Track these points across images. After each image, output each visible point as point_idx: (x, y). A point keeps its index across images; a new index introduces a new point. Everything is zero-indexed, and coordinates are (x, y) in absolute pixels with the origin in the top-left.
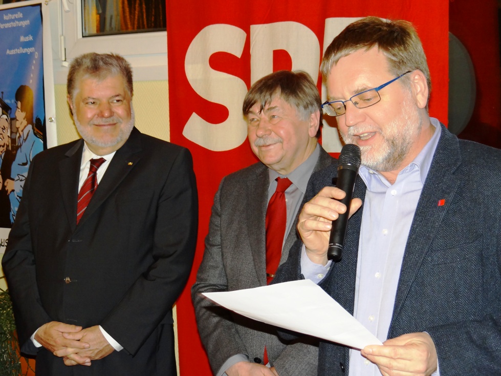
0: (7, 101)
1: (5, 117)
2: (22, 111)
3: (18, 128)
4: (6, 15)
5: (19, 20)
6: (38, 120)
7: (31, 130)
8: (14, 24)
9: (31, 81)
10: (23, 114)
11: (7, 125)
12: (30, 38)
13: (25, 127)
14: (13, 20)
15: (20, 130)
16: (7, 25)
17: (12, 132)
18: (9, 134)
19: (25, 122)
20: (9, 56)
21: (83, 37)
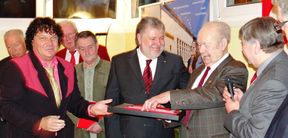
0: (195, 36)
1: (194, 42)
8: (199, 2)
11: (195, 46)
12: (205, 8)
16: (196, 3)
18: (195, 50)
20: (196, 16)
21: (227, 6)
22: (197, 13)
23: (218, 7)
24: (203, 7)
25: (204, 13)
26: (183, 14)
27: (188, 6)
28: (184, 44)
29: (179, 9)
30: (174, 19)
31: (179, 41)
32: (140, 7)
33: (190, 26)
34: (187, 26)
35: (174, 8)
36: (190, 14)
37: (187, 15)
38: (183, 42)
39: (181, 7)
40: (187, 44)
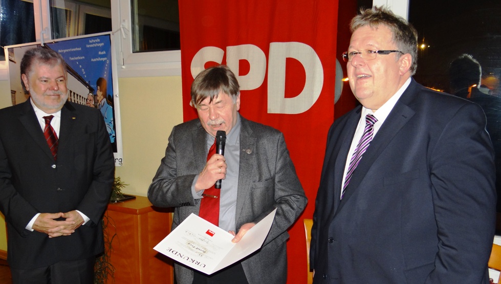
0: (92, 86)
1: (91, 94)
2: (100, 91)
3: (98, 100)
4: (91, 40)
5: (98, 43)
6: (109, 96)
7: (106, 101)
8: (95, 45)
9: (105, 76)
10: (101, 93)
11: (92, 98)
12: (104, 53)
13: (102, 100)
14: (95, 43)
15: (99, 101)
16: (91, 46)
17: (95, 102)
18: (93, 103)
19: (102, 97)
20: (93, 62)
21: (133, 52)
23: (122, 53)
24: (101, 51)
25: (104, 59)
26: (72, 59)
27: (80, 49)
28: (76, 96)
29: (66, 52)
32: (5, 47)
33: (85, 74)
34: (79, 73)
35: (60, 51)
36: (83, 59)
37: (78, 60)
38: (74, 93)
39: (69, 50)
40: (80, 96)
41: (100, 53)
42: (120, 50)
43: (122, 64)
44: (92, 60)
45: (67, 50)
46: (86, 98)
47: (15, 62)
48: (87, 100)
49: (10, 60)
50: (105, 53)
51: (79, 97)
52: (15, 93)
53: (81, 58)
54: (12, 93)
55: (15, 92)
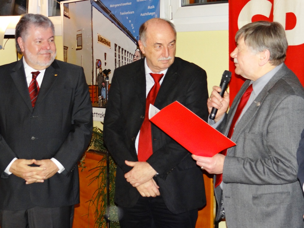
11: (139, 54)
21: (182, 6)
22: (143, 13)
23: (171, 7)
24: (151, 6)
25: (152, 14)
26: (123, 14)
27: (130, 4)
28: (124, 51)
29: (117, 7)
30: (110, 20)
31: (117, 48)
32: (61, 2)
33: (133, 30)
34: (128, 29)
35: (111, 6)
36: (133, 14)
37: (129, 16)
38: (123, 49)
39: (121, 5)
40: (128, 52)
41: (149, 7)
42: (169, 4)
43: (171, 19)
44: (141, 15)
45: (118, 5)
46: (133, 54)
47: (69, 18)
48: (134, 56)
49: (65, 15)
50: (154, 7)
51: (126, 53)
52: (67, 49)
53: (131, 13)
54: (64, 49)
55: (67, 47)
